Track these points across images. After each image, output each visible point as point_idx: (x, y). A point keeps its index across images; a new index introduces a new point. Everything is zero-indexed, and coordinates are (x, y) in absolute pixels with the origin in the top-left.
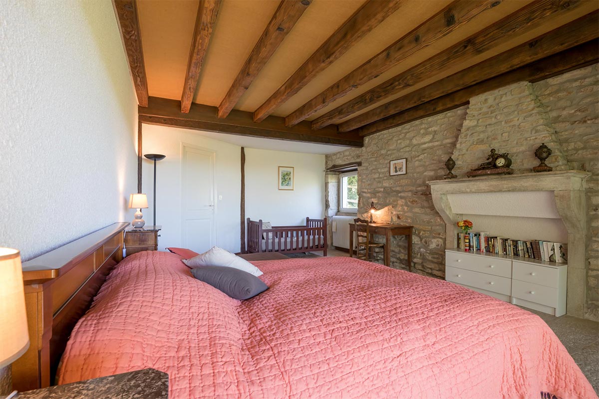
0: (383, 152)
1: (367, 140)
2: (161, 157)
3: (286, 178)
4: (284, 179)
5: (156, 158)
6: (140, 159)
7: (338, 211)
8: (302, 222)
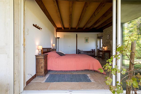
0: (106, 33)
1: (104, 30)
2: (59, 38)
3: (87, 40)
4: (86, 40)
5: (58, 38)
6: (56, 38)
7: (100, 48)
8: (91, 50)
